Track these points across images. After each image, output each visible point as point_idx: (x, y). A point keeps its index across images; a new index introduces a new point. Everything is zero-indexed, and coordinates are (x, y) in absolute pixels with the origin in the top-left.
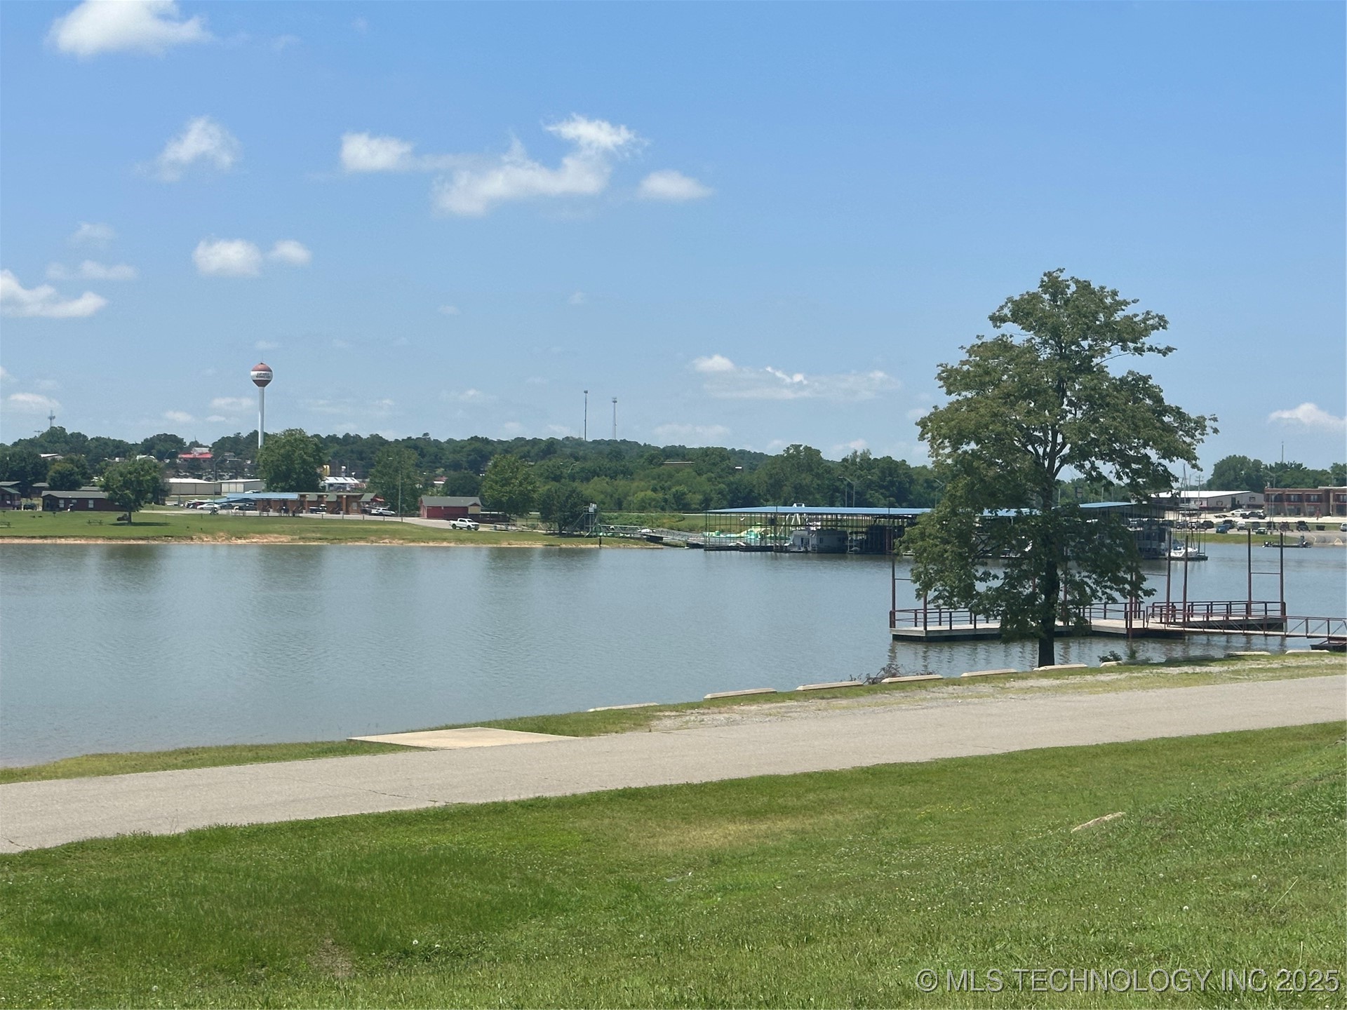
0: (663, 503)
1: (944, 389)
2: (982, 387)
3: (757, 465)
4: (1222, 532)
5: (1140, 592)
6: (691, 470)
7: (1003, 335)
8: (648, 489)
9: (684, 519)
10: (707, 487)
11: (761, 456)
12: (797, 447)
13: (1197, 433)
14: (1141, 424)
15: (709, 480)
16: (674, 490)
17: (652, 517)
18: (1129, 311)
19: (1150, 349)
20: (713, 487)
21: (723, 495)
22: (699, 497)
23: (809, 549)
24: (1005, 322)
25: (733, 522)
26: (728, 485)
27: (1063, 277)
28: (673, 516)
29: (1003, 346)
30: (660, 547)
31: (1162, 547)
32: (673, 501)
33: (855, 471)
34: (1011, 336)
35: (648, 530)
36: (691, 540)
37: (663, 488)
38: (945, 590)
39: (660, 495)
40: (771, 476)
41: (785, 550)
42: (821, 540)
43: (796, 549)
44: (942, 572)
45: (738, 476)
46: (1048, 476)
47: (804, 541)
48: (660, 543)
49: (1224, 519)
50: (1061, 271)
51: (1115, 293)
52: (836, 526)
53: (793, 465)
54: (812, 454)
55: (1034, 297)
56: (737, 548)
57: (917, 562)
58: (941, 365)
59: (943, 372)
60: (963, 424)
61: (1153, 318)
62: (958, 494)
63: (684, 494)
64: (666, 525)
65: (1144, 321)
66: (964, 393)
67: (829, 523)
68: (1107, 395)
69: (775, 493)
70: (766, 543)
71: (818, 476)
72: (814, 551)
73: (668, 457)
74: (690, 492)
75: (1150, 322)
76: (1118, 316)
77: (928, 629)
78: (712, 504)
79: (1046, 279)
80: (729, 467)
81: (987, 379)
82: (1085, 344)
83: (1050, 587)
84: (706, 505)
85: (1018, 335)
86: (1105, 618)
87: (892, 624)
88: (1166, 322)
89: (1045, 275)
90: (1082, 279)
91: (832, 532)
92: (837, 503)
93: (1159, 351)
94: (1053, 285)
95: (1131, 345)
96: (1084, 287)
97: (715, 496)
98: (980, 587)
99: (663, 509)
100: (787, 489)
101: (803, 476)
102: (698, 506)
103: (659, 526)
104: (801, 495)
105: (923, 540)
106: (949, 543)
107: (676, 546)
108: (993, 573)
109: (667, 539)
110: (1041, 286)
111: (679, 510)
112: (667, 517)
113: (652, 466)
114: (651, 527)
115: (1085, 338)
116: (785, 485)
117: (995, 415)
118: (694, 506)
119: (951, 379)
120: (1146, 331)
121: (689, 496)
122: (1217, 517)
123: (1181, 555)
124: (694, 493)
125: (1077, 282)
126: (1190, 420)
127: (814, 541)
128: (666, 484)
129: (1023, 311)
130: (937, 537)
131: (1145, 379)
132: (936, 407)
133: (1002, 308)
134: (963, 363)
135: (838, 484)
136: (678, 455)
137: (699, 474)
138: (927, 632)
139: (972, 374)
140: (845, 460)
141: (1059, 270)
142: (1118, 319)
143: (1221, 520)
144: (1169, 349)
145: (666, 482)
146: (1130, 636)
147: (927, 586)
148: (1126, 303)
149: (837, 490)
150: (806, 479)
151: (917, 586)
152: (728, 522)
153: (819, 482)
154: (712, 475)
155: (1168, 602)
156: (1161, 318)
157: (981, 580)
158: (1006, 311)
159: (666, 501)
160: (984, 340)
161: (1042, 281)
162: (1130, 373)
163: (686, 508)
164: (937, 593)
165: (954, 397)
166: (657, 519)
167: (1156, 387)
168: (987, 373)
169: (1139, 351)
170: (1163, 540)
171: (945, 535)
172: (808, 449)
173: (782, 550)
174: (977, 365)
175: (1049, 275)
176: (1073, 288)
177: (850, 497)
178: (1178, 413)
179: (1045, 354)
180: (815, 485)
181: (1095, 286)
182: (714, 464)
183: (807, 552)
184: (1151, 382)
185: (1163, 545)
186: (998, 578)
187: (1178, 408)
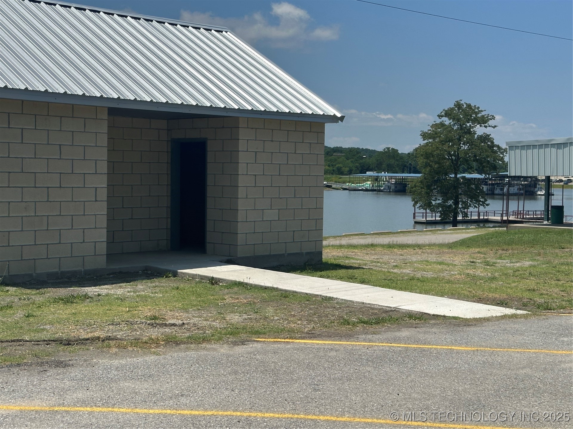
0: (332, 172)
1: (422, 139)
2: (434, 138)
3: (372, 155)
4: (566, 184)
5: (485, 205)
6: (344, 158)
7: (443, 121)
8: (326, 165)
9: (341, 178)
10: (351, 165)
11: (374, 151)
12: (388, 148)
13: (504, 153)
14: (484, 151)
15: (352, 162)
16: (337, 166)
17: (328, 177)
18: (483, 113)
19: (489, 126)
20: (353, 165)
21: (357, 168)
22: (348, 169)
23: (391, 191)
24: (442, 117)
25: (361, 179)
26: (360, 164)
27: (462, 102)
28: (337, 177)
29: (442, 125)
30: (331, 189)
31: (536, 190)
32: (337, 170)
33: (413, 158)
34: (445, 121)
35: (326, 183)
36: (344, 187)
37: (332, 165)
38: (423, 204)
39: (331, 168)
40: (377, 160)
41: (382, 191)
42: (396, 187)
43: (386, 191)
44: (421, 198)
45: (364, 160)
46: (456, 167)
47: (389, 188)
48: (331, 188)
49: (568, 178)
50: (461, 101)
51: (478, 108)
52: (402, 181)
53: (387, 156)
54: (395, 151)
55: (452, 109)
56: (362, 190)
57: (414, 195)
58: (421, 131)
59: (422, 133)
60: (427, 151)
61: (490, 116)
62: (426, 173)
63: (341, 168)
64: (334, 181)
65: (487, 117)
66: (429, 140)
67: (400, 180)
68: (474, 142)
69: (379, 168)
70: (374, 188)
71: (397, 160)
72: (393, 192)
73: (335, 152)
74: (344, 167)
75: (489, 117)
76: (479, 115)
77: (427, 219)
78: (353, 172)
79: (456, 103)
80: (360, 156)
81: (436, 136)
82: (468, 125)
83: (456, 203)
84: (350, 172)
85: (447, 121)
86: (494, 216)
87: (414, 218)
88: (495, 117)
89: (456, 102)
90: (468, 103)
91: (400, 184)
92: (405, 172)
93: (492, 127)
94: (458, 105)
95: (483, 125)
96: (469, 106)
97: (354, 169)
98: (434, 203)
99: (332, 174)
100: (384, 166)
101: (391, 160)
102: (347, 173)
103: (331, 181)
104: (389, 169)
105: (415, 188)
106: (423, 189)
107: (337, 189)
108: (438, 198)
109: (334, 186)
110: (454, 105)
111: (339, 174)
112: (334, 177)
113: (328, 156)
114: (327, 181)
115: (468, 123)
116: (383, 164)
117: (437, 148)
118: (345, 173)
119: (424, 136)
120: (488, 120)
121: (343, 168)
122: (565, 178)
123: (543, 194)
124: (345, 167)
125: (466, 104)
126: (502, 149)
127: (393, 187)
128: (334, 164)
129: (448, 114)
130: (420, 187)
131: (489, 135)
132: (420, 144)
133: (441, 112)
134: (429, 130)
135: (406, 163)
136: (339, 151)
137: (347, 160)
138: (427, 220)
139: (431, 134)
140: (409, 154)
141: (460, 100)
142: (480, 116)
143: (566, 179)
144: (495, 126)
145: (334, 162)
146: (502, 222)
147: (416, 203)
148: (482, 111)
149: (405, 166)
150: (392, 161)
151: (413, 202)
152: (359, 180)
153: (398, 163)
154: (353, 160)
155: (518, 210)
156: (493, 116)
157: (434, 200)
158: (443, 113)
159: (334, 170)
160: (436, 123)
161: (455, 104)
162: (484, 133)
163: (342, 173)
164: (420, 205)
165: (426, 141)
166: (330, 178)
167: (492, 138)
168: (436, 134)
169: (486, 127)
170: (536, 188)
171: (422, 186)
172: (392, 149)
173: (380, 191)
174: (433, 131)
175: (457, 102)
176: (465, 106)
177: (410, 169)
178: (498, 147)
179: (455, 128)
180: (396, 164)
181: (473, 105)
182: (354, 155)
183: (390, 192)
184: (490, 136)
185: (536, 189)
186: (440, 200)
187: (498, 145)
